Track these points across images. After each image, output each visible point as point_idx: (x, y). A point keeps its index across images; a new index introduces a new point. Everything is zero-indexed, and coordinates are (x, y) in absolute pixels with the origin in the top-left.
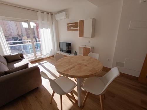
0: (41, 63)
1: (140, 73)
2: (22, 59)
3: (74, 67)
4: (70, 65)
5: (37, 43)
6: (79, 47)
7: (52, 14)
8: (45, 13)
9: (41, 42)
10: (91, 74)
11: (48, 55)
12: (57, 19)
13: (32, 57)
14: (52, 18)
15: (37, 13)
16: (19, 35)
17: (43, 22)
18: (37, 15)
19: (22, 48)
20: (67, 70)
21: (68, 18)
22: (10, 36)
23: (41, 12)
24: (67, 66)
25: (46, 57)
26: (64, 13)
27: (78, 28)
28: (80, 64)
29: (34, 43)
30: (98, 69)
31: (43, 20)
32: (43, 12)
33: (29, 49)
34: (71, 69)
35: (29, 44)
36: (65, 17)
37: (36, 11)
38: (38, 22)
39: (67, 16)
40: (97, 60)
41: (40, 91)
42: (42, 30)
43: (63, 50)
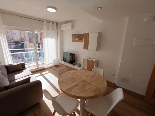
0: (43, 73)
1: (146, 91)
2: (23, 70)
3: (77, 85)
4: (73, 82)
5: (40, 51)
6: (83, 59)
7: (57, 24)
8: (51, 23)
9: (44, 51)
10: (94, 95)
11: (51, 65)
12: (62, 29)
13: (33, 66)
14: (57, 28)
15: (43, 22)
16: (22, 40)
17: (48, 31)
18: (42, 25)
19: (24, 55)
20: (70, 89)
21: (74, 29)
22: (12, 40)
23: (47, 22)
24: (70, 83)
25: (48, 66)
26: (70, 24)
27: (83, 40)
28: (84, 81)
29: (37, 51)
30: (102, 89)
31: (48, 29)
32: (48, 22)
33: (31, 57)
34: (75, 87)
35: (32, 52)
36: (71, 28)
37: (42, 21)
38: (42, 31)
39: (73, 27)
40: (101, 76)
41: (40, 108)
42: (47, 39)
43: (67, 59)
